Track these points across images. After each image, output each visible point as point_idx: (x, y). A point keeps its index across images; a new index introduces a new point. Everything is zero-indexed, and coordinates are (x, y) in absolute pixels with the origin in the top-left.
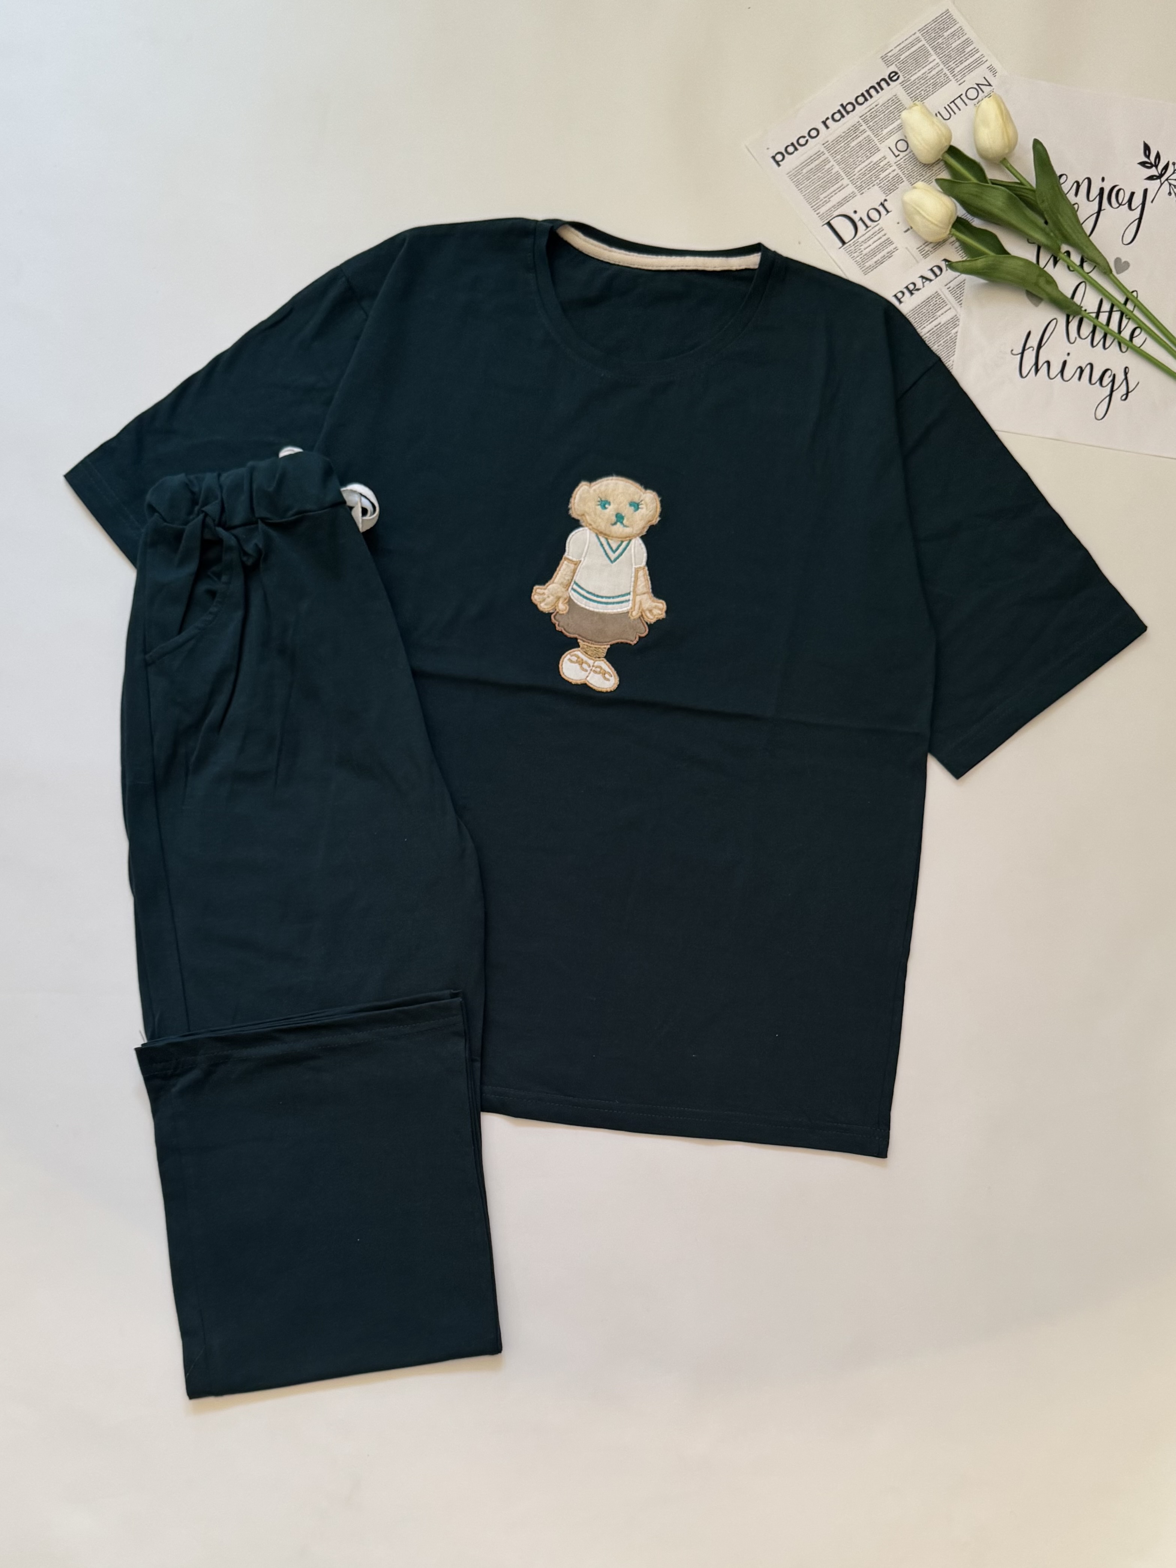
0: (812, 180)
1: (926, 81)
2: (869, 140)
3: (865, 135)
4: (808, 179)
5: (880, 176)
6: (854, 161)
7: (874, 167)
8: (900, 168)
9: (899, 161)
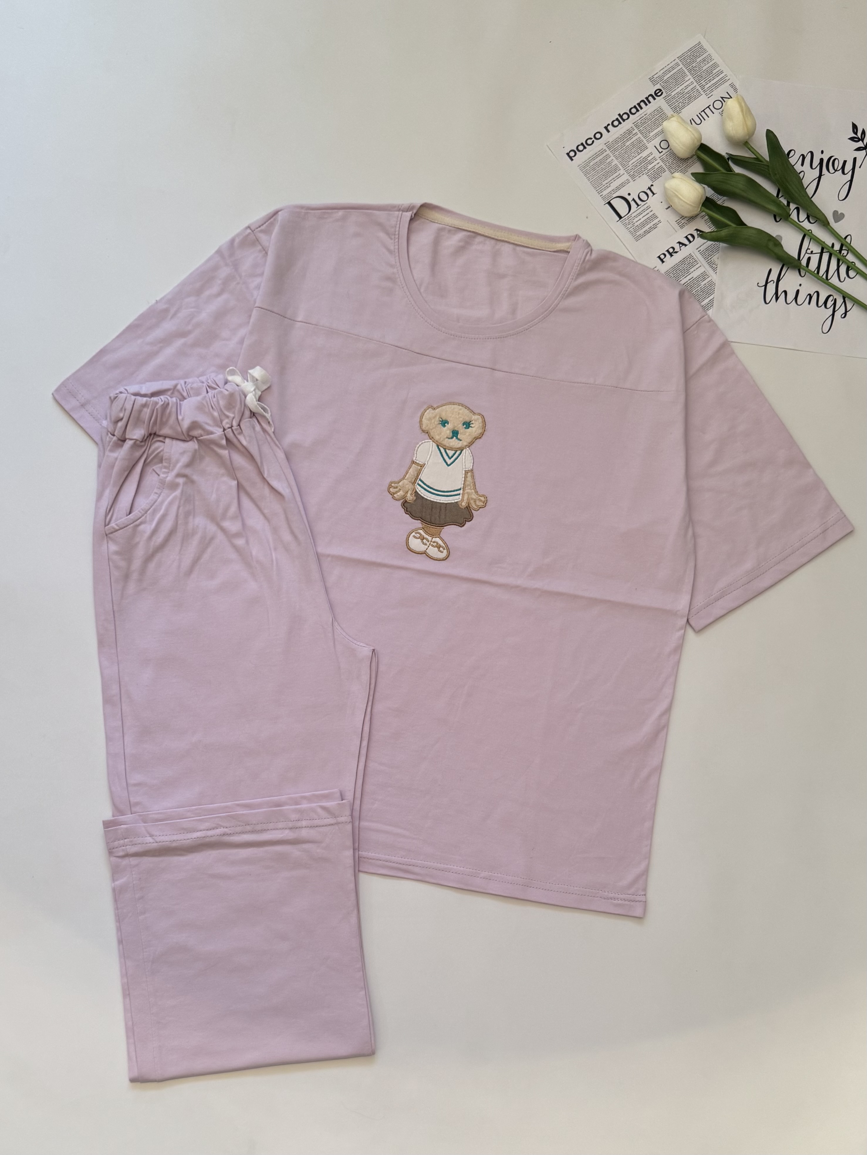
0: (597, 171)
1: (684, 95)
2: (640, 141)
3: (636, 137)
4: (594, 169)
5: (648, 167)
6: (628, 156)
7: (643, 160)
8: (662, 160)
9: (662, 156)
